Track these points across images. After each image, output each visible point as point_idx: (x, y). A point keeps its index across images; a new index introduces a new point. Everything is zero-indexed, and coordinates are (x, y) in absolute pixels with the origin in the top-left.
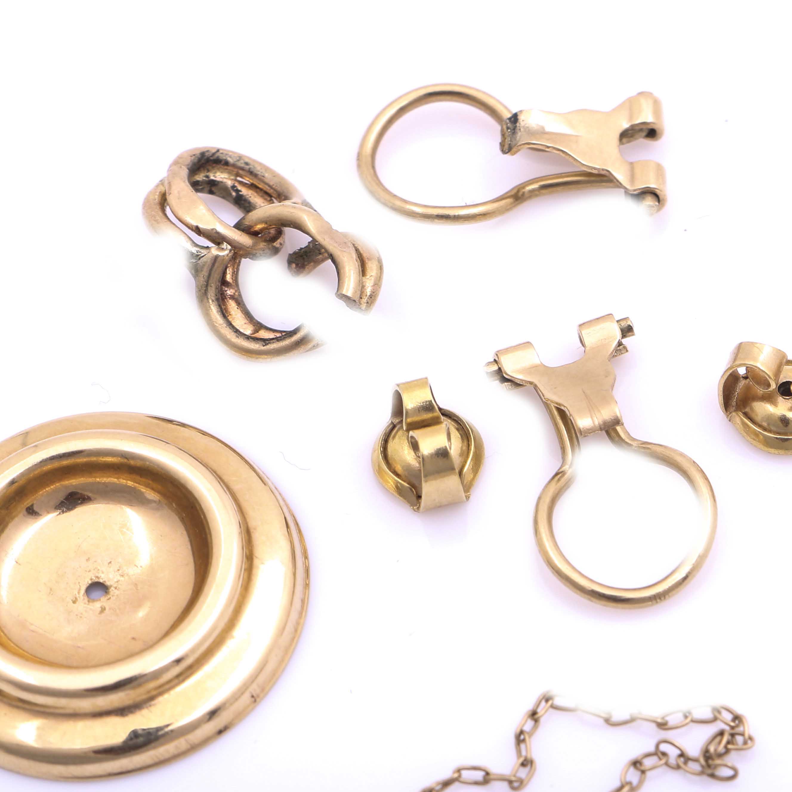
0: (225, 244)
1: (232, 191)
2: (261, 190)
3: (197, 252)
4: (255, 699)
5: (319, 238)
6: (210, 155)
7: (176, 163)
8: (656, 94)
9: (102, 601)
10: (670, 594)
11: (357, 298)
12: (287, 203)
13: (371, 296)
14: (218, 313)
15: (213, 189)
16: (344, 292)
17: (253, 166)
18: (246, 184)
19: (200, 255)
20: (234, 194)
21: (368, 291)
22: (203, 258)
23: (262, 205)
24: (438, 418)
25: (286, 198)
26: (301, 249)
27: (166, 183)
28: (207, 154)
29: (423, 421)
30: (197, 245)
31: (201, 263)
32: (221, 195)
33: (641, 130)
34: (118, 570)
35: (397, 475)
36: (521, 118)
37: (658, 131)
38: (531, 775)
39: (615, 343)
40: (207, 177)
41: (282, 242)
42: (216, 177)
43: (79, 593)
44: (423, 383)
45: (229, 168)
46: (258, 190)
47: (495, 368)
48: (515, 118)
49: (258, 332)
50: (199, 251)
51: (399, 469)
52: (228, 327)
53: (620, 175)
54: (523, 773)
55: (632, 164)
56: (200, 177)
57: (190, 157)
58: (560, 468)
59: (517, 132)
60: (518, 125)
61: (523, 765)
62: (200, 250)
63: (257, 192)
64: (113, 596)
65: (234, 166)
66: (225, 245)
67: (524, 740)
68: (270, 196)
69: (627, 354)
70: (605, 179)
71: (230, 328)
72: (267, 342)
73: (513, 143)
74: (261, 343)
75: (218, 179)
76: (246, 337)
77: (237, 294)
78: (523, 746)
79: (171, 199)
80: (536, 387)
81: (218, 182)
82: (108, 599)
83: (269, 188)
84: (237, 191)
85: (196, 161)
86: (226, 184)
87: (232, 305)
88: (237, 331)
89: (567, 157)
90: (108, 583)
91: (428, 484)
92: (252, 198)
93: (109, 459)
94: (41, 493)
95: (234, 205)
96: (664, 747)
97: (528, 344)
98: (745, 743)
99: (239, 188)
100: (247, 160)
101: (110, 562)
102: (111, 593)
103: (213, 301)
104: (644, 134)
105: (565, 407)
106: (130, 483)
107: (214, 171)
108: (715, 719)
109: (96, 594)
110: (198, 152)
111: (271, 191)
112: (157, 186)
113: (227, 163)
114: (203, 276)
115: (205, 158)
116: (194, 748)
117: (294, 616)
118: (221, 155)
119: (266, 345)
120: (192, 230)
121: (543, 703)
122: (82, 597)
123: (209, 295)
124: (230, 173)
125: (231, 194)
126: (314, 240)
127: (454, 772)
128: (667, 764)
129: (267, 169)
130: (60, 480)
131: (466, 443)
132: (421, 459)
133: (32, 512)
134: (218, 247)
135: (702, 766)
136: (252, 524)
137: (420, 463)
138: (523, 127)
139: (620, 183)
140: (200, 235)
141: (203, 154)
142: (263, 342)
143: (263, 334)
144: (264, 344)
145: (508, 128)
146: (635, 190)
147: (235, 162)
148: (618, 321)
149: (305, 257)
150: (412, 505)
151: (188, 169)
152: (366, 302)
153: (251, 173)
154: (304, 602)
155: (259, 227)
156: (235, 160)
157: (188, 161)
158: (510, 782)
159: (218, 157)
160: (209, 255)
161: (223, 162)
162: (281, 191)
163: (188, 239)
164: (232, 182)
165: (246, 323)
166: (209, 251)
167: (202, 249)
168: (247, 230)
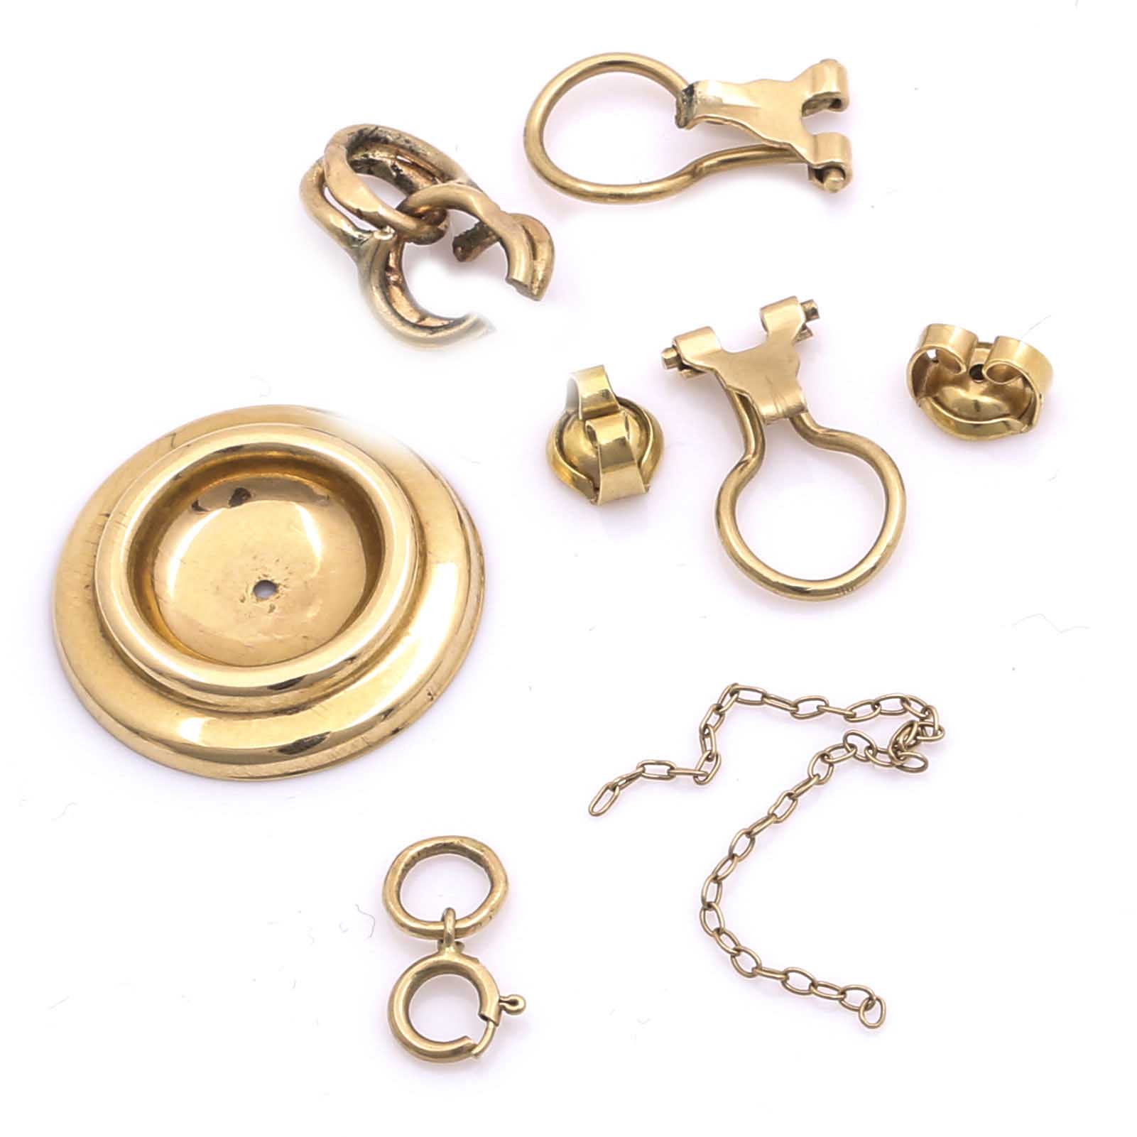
0: (388, 228)
1: (392, 171)
2: (423, 169)
3: (360, 237)
4: (432, 697)
5: (488, 221)
6: (369, 132)
7: (333, 142)
8: (841, 61)
9: (272, 599)
10: (858, 585)
11: (528, 283)
12: (451, 183)
13: (542, 281)
15: (372, 169)
16: (515, 277)
17: (414, 144)
18: (408, 163)
20: (394, 174)
21: (540, 276)
22: (366, 243)
23: (425, 185)
24: (615, 407)
25: (451, 178)
26: (468, 231)
27: (324, 163)
28: (365, 132)
29: (600, 410)
30: (357, 229)
31: (365, 247)
32: (381, 176)
33: (825, 101)
34: (287, 568)
35: (574, 467)
36: (698, 89)
37: (843, 102)
38: (716, 768)
39: (800, 326)
40: (366, 156)
41: (447, 224)
42: (375, 156)
43: (247, 592)
44: (600, 370)
45: (389, 146)
46: (420, 169)
47: (674, 354)
48: (691, 90)
49: (423, 320)
50: (361, 235)
51: (575, 460)
52: (393, 315)
53: (804, 150)
54: (708, 767)
55: (815, 137)
56: (358, 157)
57: (347, 136)
58: (744, 457)
59: (693, 106)
60: (694, 97)
61: (708, 759)
63: (417, 171)
64: (282, 594)
65: (393, 144)
66: (388, 229)
67: (709, 734)
68: (433, 176)
69: (811, 338)
70: (787, 153)
71: (395, 315)
72: (435, 330)
73: (689, 117)
74: (428, 331)
75: (377, 158)
76: (412, 325)
77: (401, 280)
78: (707, 740)
79: (330, 180)
80: (716, 373)
81: (378, 161)
82: (278, 598)
83: (431, 168)
84: (398, 171)
85: (354, 138)
86: (386, 163)
87: (396, 291)
88: (402, 319)
89: (747, 131)
90: (276, 582)
91: (607, 474)
92: (413, 178)
93: (275, 454)
94: (204, 489)
95: (395, 186)
96: (851, 739)
97: (707, 330)
98: (935, 734)
99: (400, 167)
100: (407, 138)
101: (278, 561)
102: (280, 592)
103: (377, 288)
104: (828, 104)
105: (746, 393)
106: (297, 478)
107: (373, 150)
108: (905, 710)
109: (264, 593)
110: (356, 130)
111: (433, 171)
112: (314, 167)
113: (386, 141)
114: (365, 261)
115: (364, 136)
116: (370, 747)
117: (470, 612)
118: (380, 133)
119: (433, 333)
120: (354, 213)
121: (728, 696)
122: (250, 596)
123: (373, 282)
124: (389, 151)
125: (391, 175)
126: (481, 223)
127: (637, 768)
128: (854, 756)
129: (428, 146)
130: (224, 476)
131: (644, 432)
132: (599, 450)
133: (197, 508)
134: (381, 231)
135: (891, 757)
136: (423, 519)
137: (597, 454)
138: (700, 99)
139: (804, 158)
140: (361, 218)
141: (361, 132)
142: (430, 330)
143: (429, 322)
145: (684, 101)
146: (819, 165)
147: (395, 139)
148: (802, 304)
150: (589, 497)
151: (347, 148)
152: (537, 289)
153: (412, 151)
154: (480, 599)
155: (423, 209)
156: (395, 137)
157: (347, 139)
158: (696, 776)
159: (377, 135)
160: (372, 239)
161: (382, 140)
162: (444, 170)
163: (350, 224)
164: (392, 161)
165: (411, 310)
166: (373, 235)
167: (364, 233)
168: (411, 212)
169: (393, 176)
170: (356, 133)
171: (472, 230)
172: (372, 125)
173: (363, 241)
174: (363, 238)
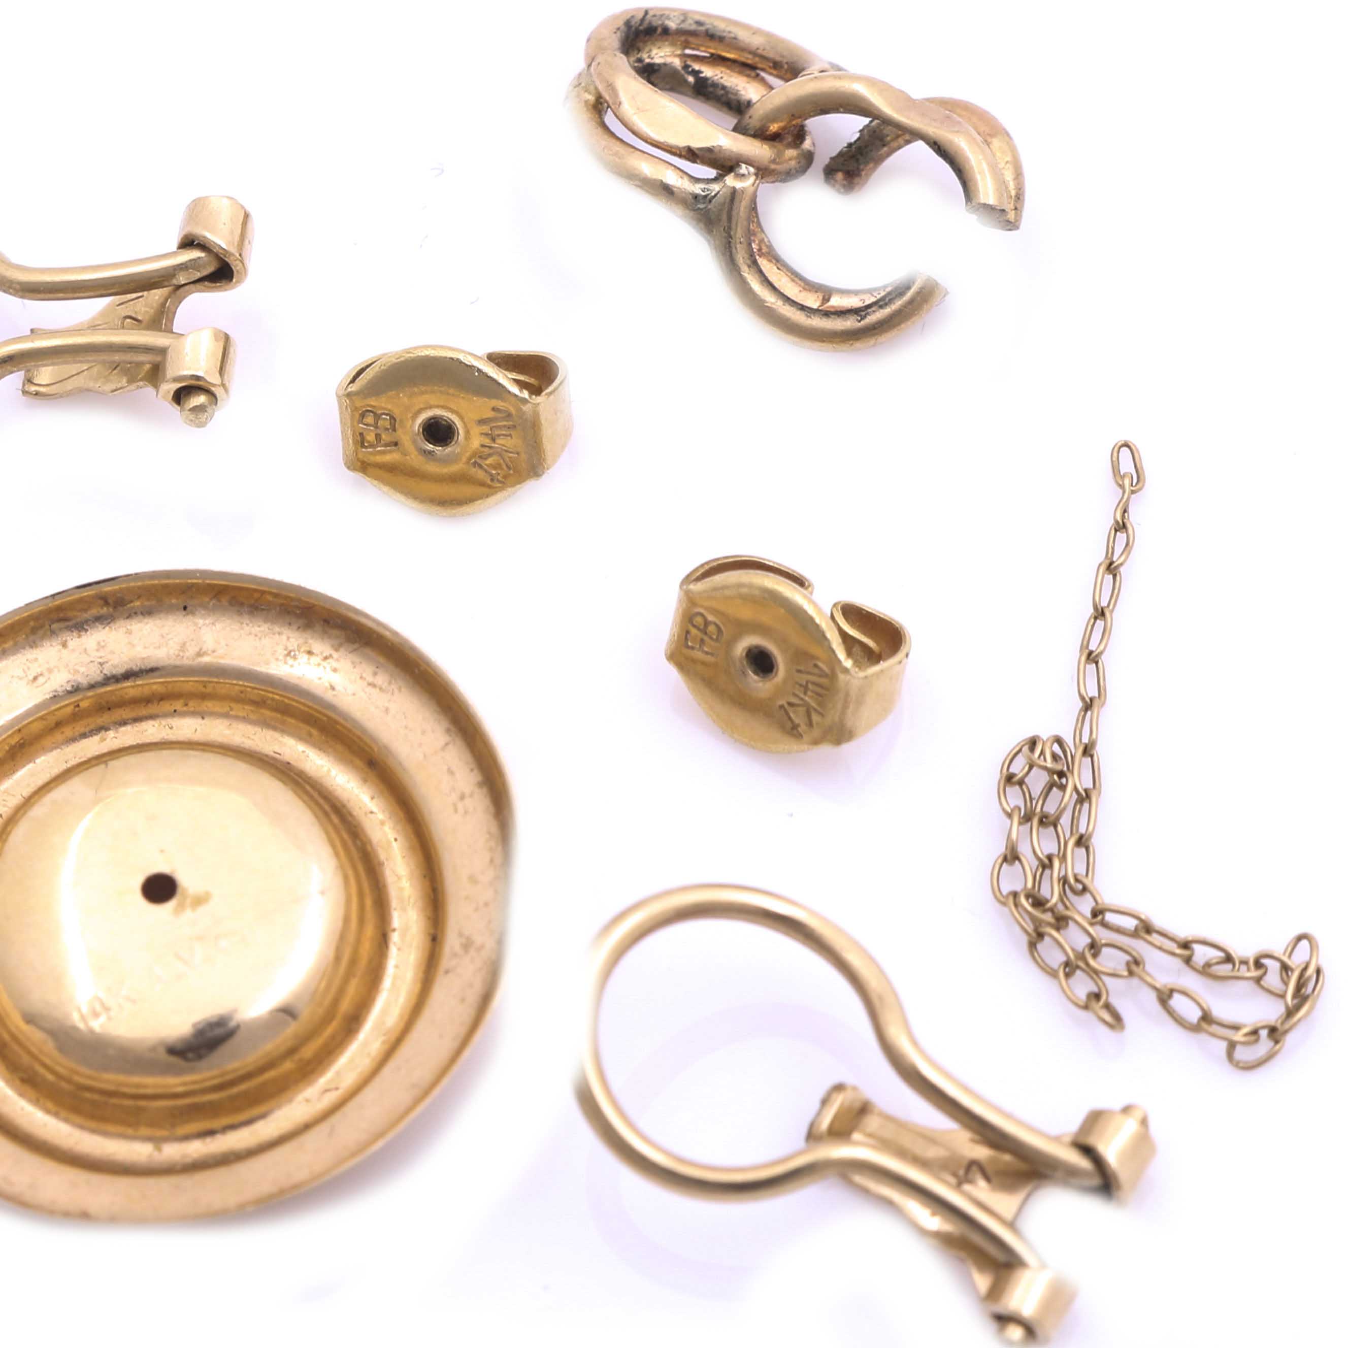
0: (744, 166)
1: (686, 76)
2: (734, 61)
3: (703, 191)
6: (638, 22)
13: (1018, 197)
14: (763, 285)
15: (654, 79)
16: (983, 200)
17: (712, 24)
18: (704, 57)
19: (710, 194)
20: (691, 79)
22: (716, 198)
26: (850, 145)
28: (633, 23)
30: (697, 180)
31: (715, 207)
32: (668, 87)
40: (640, 60)
42: (652, 58)
45: (670, 38)
46: (729, 63)
49: (828, 300)
50: (705, 188)
52: (787, 304)
57: (615, 35)
62: (706, 186)
63: (728, 67)
65: (677, 31)
66: (744, 169)
71: (790, 304)
72: (863, 313)
74: (853, 317)
75: (657, 61)
76: (822, 313)
81: (659, 65)
83: (750, 56)
84: (696, 73)
85: (623, 34)
86: (673, 65)
87: (767, 265)
88: (803, 308)
92: (725, 78)
95: (694, 98)
99: (697, 67)
100: (697, 18)
107: (647, 49)
110: (620, 23)
113: (666, 31)
114: (722, 228)
115: (633, 29)
118: (654, 19)
119: (862, 319)
120: (680, 156)
123: (741, 259)
124: (673, 44)
125: (686, 81)
134: (735, 174)
140: (694, 162)
141: (628, 24)
142: (855, 316)
143: (836, 302)
144: (859, 318)
147: (680, 24)
149: (859, 157)
151: (623, 55)
152: (1013, 208)
153: (712, 36)
156: (678, 22)
159: (650, 23)
160: (724, 190)
161: (659, 30)
162: (778, 59)
163: (681, 173)
164: (681, 59)
165: (800, 291)
166: (723, 185)
167: (708, 183)
168: (761, 135)
169: (690, 83)
170: (623, 28)
172: (639, 9)
173: (709, 197)
174: (709, 192)
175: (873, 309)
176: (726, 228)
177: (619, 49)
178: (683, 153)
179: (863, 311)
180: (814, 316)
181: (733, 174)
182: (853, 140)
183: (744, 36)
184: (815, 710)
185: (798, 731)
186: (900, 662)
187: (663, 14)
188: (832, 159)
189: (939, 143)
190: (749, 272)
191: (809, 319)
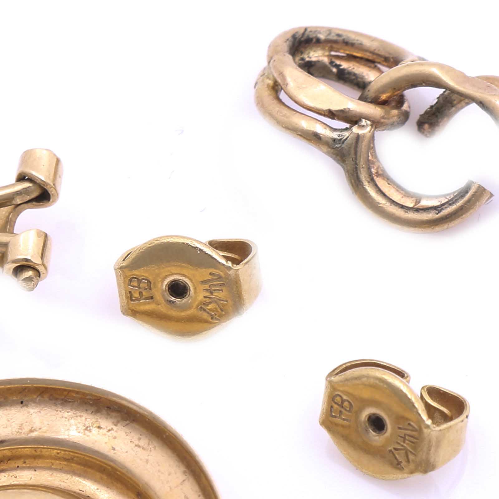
0: (364, 120)
1: (331, 68)
2: (361, 58)
3: (339, 136)
6: (300, 36)
14: (378, 193)
15: (312, 70)
17: (347, 36)
18: (343, 56)
19: (343, 138)
20: (334, 70)
22: (347, 141)
26: (432, 107)
28: (297, 36)
30: (335, 130)
31: (346, 146)
40: (302, 59)
42: (310, 58)
45: (321, 45)
46: (358, 59)
49: (419, 202)
50: (340, 135)
52: (392, 205)
57: (285, 43)
63: (358, 62)
65: (326, 41)
66: (364, 122)
71: (394, 205)
74: (434, 212)
75: (314, 59)
76: (415, 210)
77: (380, 169)
81: (315, 62)
83: (370, 55)
84: (337, 66)
85: (291, 45)
86: (323, 62)
87: (380, 182)
88: (402, 207)
92: (356, 69)
95: (337, 81)
99: (338, 62)
100: (338, 32)
103: (369, 182)
107: (307, 52)
110: (289, 36)
111: (373, 57)
113: (318, 41)
114: (351, 159)
115: (297, 40)
118: (310, 34)
119: (439, 212)
120: (324, 115)
123: (364, 177)
124: (323, 49)
125: (331, 71)
134: (358, 125)
140: (333, 119)
141: (294, 36)
142: (435, 210)
143: (425, 203)
144: (437, 212)
147: (327, 36)
149: (438, 114)
151: (290, 55)
153: (347, 43)
156: (326, 35)
159: (308, 36)
160: (352, 135)
161: (314, 40)
162: (387, 55)
163: (325, 126)
164: (328, 58)
165: (402, 197)
166: (351, 132)
167: (342, 131)
168: (376, 101)
169: (334, 72)
170: (290, 39)
171: (437, 103)
172: (300, 28)
173: (343, 139)
174: (342, 137)
175: (446, 206)
176: (354, 159)
177: (287, 51)
178: (326, 114)
179: (440, 207)
180: (409, 211)
181: (357, 125)
182: (433, 103)
183: (367, 43)
184: (411, 452)
185: (401, 466)
186: (462, 421)
187: (317, 30)
188: (421, 116)
189: (483, 102)
190: (368, 185)
191: (407, 214)
